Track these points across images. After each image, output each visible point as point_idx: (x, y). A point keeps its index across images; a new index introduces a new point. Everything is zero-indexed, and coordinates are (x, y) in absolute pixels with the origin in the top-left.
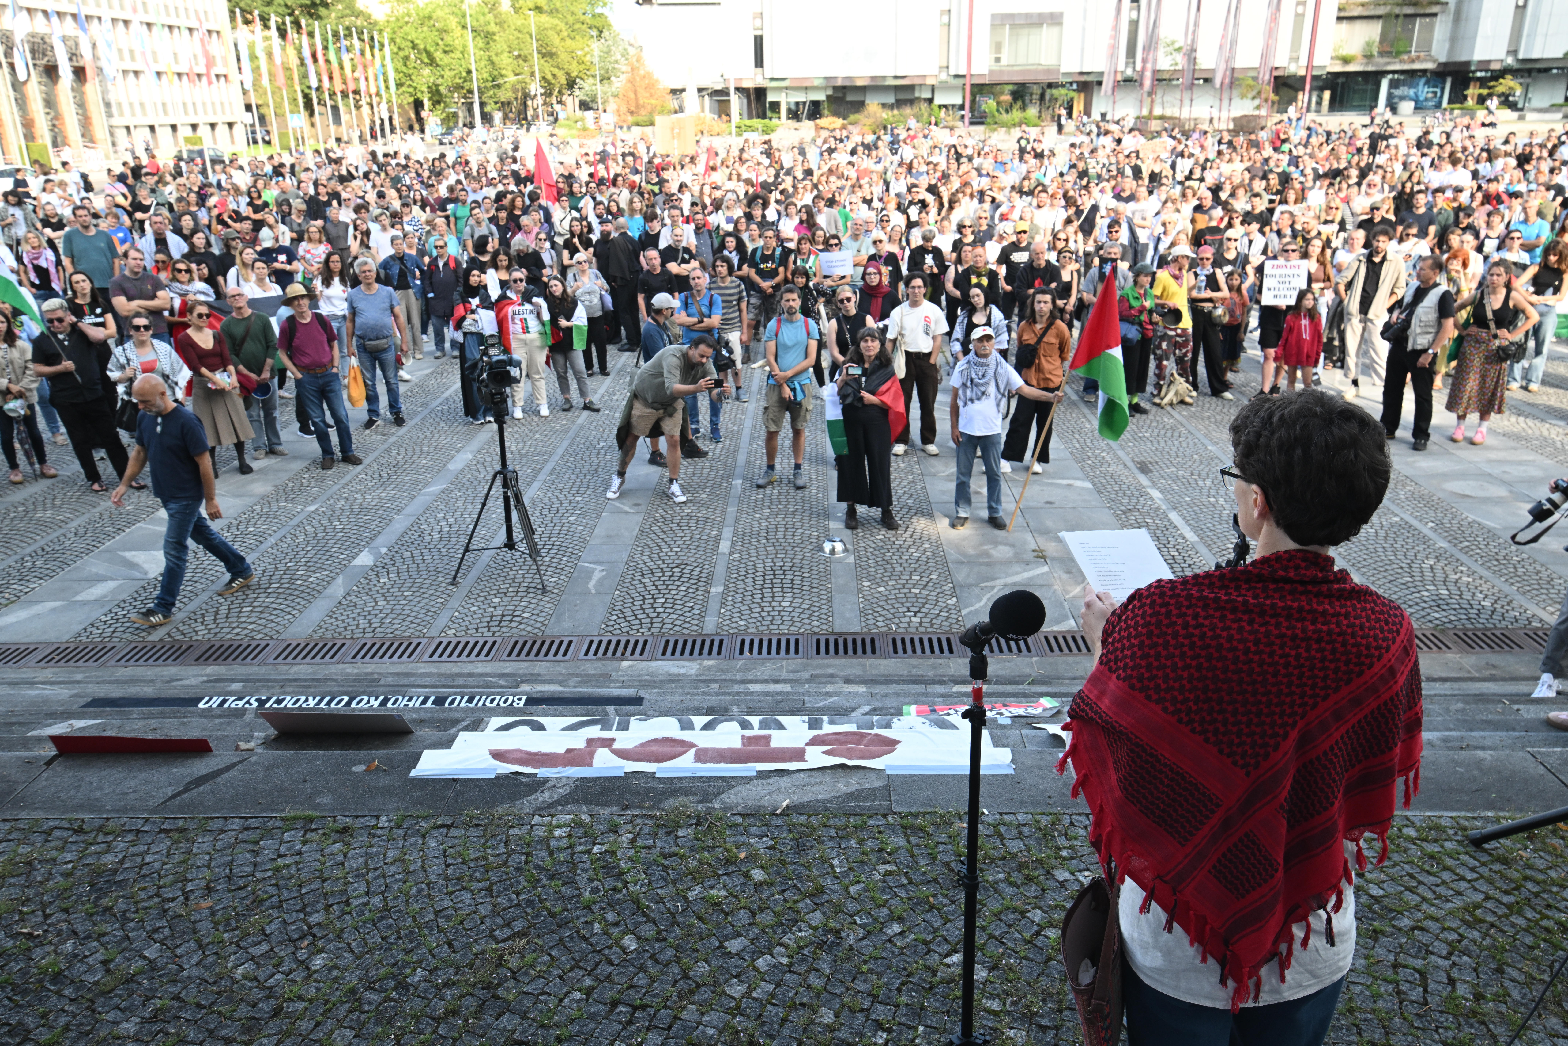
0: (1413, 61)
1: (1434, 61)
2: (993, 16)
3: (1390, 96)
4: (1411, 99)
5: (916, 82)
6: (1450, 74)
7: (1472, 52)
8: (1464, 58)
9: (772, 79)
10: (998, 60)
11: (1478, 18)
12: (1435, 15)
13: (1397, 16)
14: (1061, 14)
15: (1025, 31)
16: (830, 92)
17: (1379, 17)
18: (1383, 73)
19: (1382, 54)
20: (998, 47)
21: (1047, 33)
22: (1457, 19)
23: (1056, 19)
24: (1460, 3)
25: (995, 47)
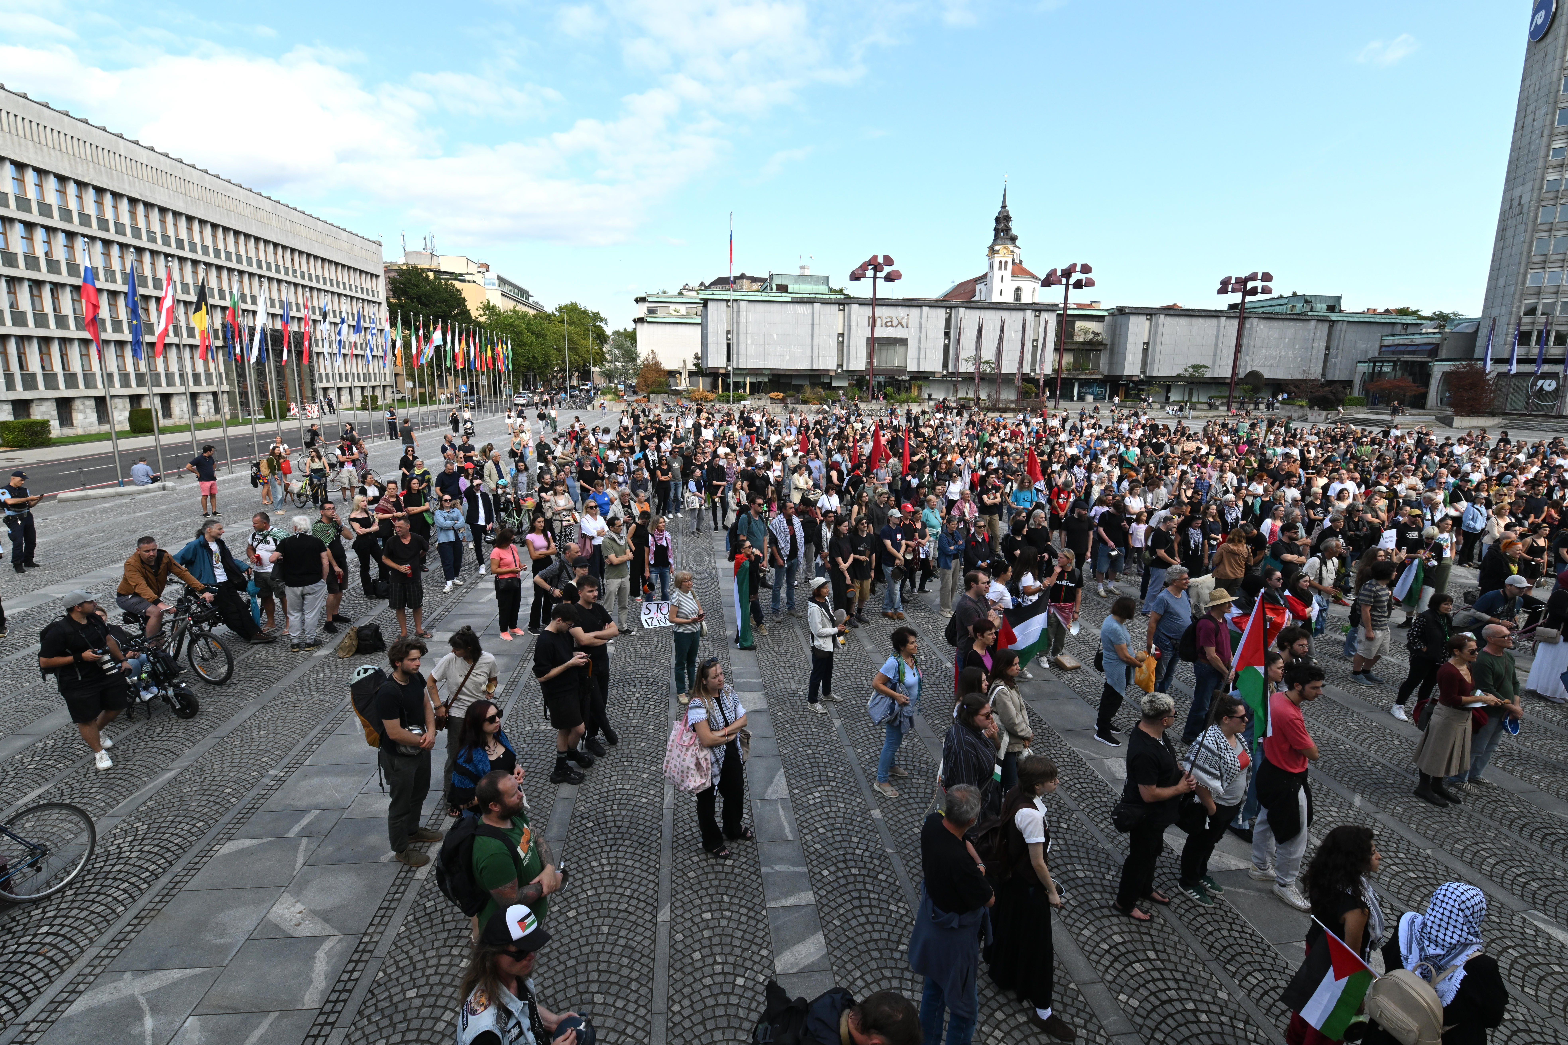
0: (1089, 374)
1: (1101, 375)
2: (868, 339)
3: (1079, 392)
4: (1091, 394)
5: (823, 373)
6: (1109, 381)
7: (1123, 371)
8: (1119, 374)
9: (738, 369)
10: (872, 363)
11: (1125, 353)
12: (1101, 350)
13: (1081, 350)
14: (906, 339)
15: (885, 347)
16: (770, 377)
17: (1072, 350)
18: (1077, 380)
19: (1073, 369)
20: (873, 356)
21: (898, 350)
22: (1112, 353)
23: (903, 342)
24: (1113, 344)
25: (870, 356)
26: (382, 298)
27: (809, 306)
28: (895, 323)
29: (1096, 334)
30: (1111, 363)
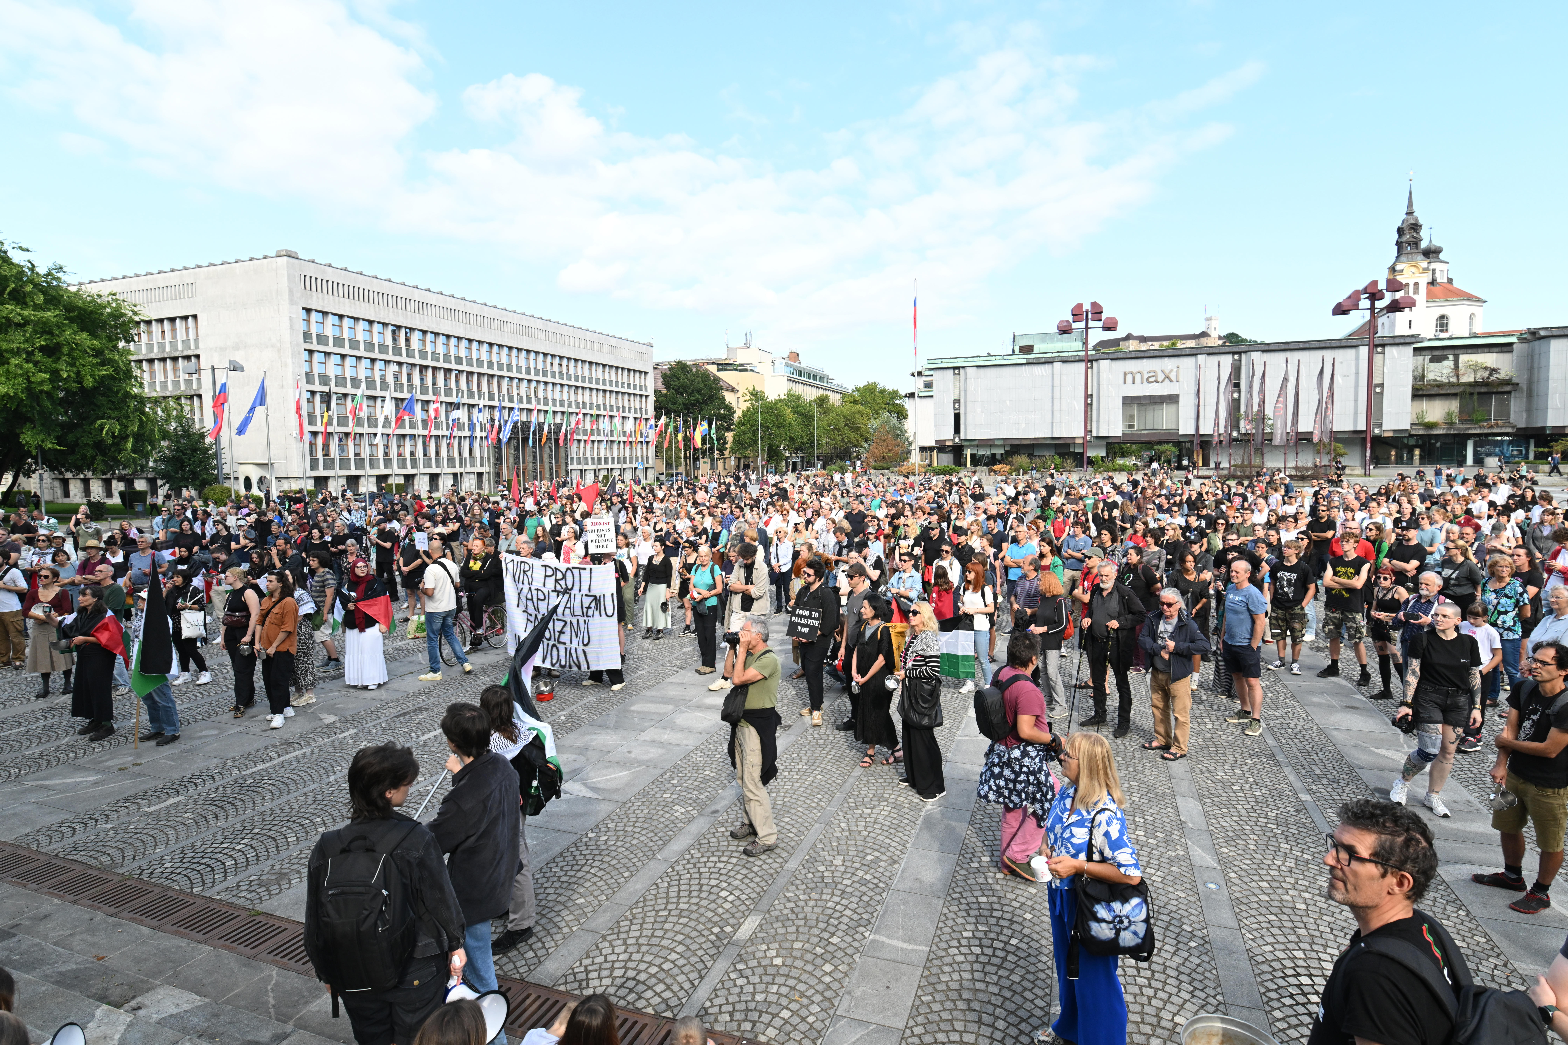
0: (1492, 427)
1: (1513, 427)
2: (1125, 398)
3: (1476, 454)
4: (1496, 455)
5: (1068, 441)
6: (1532, 436)
7: (1546, 420)
8: (1540, 425)
9: (966, 440)
10: (1131, 427)
11: (1547, 395)
12: (1509, 393)
13: (1472, 394)
14: (1178, 396)
15: (1151, 407)
16: (1008, 448)
17: (1455, 395)
18: (1470, 436)
19: (1462, 421)
20: (1131, 418)
21: (1167, 410)
22: (1530, 395)
23: (1173, 399)
24: (1530, 383)
25: (1129, 418)
26: (650, 392)
27: (1048, 367)
28: (1161, 377)
29: (1494, 371)
30: (1529, 411)
